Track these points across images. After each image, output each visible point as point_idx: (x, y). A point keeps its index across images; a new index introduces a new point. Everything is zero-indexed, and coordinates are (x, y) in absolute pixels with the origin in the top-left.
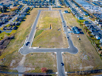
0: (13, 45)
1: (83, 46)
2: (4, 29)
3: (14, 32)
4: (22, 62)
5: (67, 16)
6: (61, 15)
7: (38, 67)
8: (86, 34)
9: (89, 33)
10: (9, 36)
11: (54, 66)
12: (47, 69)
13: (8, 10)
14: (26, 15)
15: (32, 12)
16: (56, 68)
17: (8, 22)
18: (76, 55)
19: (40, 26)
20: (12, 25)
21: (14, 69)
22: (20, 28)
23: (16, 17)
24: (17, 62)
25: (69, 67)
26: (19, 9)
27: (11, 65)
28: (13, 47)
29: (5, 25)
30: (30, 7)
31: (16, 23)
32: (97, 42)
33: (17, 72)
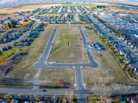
1: (104, 61)
2: (15, 45)
4: (37, 75)
6: (81, 32)
7: (55, 80)
8: (109, 50)
10: (21, 52)
11: (73, 78)
12: (65, 81)
13: (17, 26)
14: (39, 31)
15: (46, 28)
16: (74, 80)
17: (18, 38)
18: (96, 69)
19: (57, 42)
20: (24, 41)
22: (33, 44)
23: (28, 33)
24: (31, 76)
25: (88, 80)
26: (31, 25)
27: (25, 78)
29: (16, 41)
30: (44, 22)
31: (29, 39)
32: (121, 58)
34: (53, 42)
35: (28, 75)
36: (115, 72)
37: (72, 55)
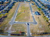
0: (6, 20)
1: (40, 21)
2: (2, 12)
3: (6, 14)
4: (10, 28)
5: (33, 6)
7: (18, 31)
8: (42, 15)
9: (43, 15)
10: (4, 16)
11: (26, 30)
12: (22, 32)
13: (4, 3)
14: (12, 5)
15: (15, 4)
16: (26, 31)
17: (4, 9)
18: (36, 25)
19: (19, 11)
20: (5, 11)
21: (6, 31)
22: (9, 12)
23: (8, 7)
24: (8, 28)
25: (32, 31)
26: (9, 3)
27: (5, 30)
28: (6, 21)
29: (2, 11)
30: (15, 1)
32: (47, 19)
33: (7, 33)
34: (18, 11)
35: (6, 28)
36: (44, 27)
37: (26, 18)
